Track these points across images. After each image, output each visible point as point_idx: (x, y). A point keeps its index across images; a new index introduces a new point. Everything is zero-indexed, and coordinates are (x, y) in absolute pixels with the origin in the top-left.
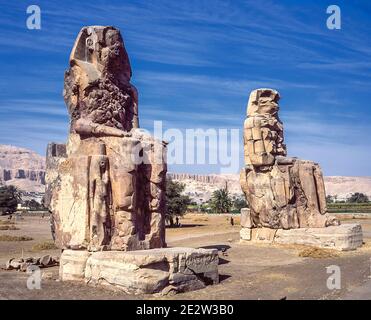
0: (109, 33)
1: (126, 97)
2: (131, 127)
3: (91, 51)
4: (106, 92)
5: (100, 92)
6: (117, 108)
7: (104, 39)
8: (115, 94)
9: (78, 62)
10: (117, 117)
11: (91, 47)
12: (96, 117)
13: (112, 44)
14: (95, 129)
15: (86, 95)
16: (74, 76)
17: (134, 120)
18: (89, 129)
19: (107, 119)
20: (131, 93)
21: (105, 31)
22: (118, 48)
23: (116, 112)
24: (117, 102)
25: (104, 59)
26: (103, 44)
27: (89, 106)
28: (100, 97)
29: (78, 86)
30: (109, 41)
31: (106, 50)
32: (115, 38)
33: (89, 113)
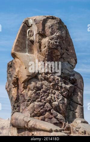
0: (49, 23)
1: (68, 86)
2: (74, 117)
3: (32, 42)
4: (46, 83)
5: (39, 84)
6: (57, 98)
7: (44, 29)
8: (56, 84)
9: (18, 54)
10: (57, 109)
11: (31, 38)
12: (34, 109)
13: (52, 34)
14: (27, 123)
15: (25, 88)
16: (15, 69)
17: (78, 110)
18: (22, 124)
19: (46, 111)
20: (74, 82)
21: (45, 21)
22: (58, 37)
23: (56, 103)
24: (57, 92)
25: (44, 50)
26: (42, 35)
27: (27, 98)
28: (39, 89)
29: (17, 79)
30: (48, 31)
31: (45, 41)
32: (55, 28)
33: (27, 106)
